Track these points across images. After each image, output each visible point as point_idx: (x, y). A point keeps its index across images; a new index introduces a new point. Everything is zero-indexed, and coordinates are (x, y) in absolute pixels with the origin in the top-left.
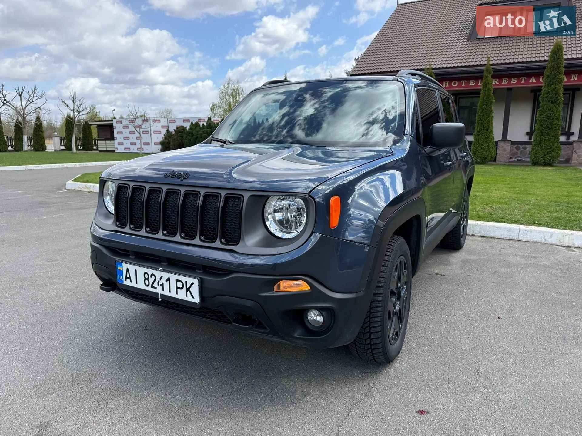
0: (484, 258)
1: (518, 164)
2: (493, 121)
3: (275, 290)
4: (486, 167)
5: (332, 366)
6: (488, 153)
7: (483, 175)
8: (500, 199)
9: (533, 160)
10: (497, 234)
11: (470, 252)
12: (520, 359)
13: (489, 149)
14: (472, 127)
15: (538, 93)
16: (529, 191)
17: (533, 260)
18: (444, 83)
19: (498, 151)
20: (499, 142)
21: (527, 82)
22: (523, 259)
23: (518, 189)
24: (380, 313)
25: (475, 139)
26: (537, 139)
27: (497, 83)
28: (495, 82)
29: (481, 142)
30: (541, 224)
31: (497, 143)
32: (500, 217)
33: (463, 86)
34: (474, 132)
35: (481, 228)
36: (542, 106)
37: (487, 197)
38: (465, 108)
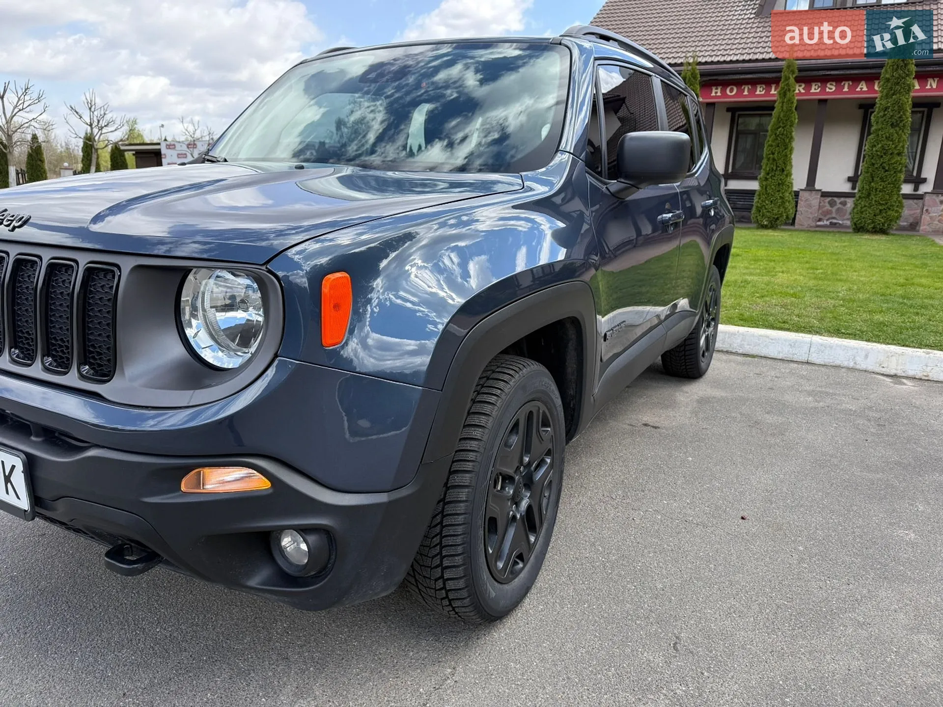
0: (740, 394)
1: (831, 230)
2: (792, 156)
3: (183, 488)
4: (776, 234)
5: (382, 624)
6: (782, 209)
7: (767, 246)
8: (787, 287)
9: (855, 224)
10: (772, 352)
11: (717, 384)
12: (768, 611)
13: (783, 203)
14: (758, 166)
15: (871, 110)
16: (840, 275)
17: (829, 401)
18: (714, 88)
19: (798, 207)
20: (801, 193)
21: (852, 89)
22: (810, 398)
23: (821, 271)
24: (461, 527)
25: (761, 186)
26: (863, 187)
27: (803, 91)
28: (800, 89)
29: (770, 191)
30: (849, 334)
31: (797, 194)
32: (780, 320)
33: (745, 95)
34: (760, 174)
35: (743, 340)
36: (877, 130)
37: (765, 284)
38: (747, 133)
